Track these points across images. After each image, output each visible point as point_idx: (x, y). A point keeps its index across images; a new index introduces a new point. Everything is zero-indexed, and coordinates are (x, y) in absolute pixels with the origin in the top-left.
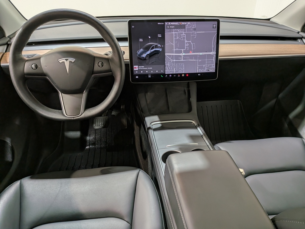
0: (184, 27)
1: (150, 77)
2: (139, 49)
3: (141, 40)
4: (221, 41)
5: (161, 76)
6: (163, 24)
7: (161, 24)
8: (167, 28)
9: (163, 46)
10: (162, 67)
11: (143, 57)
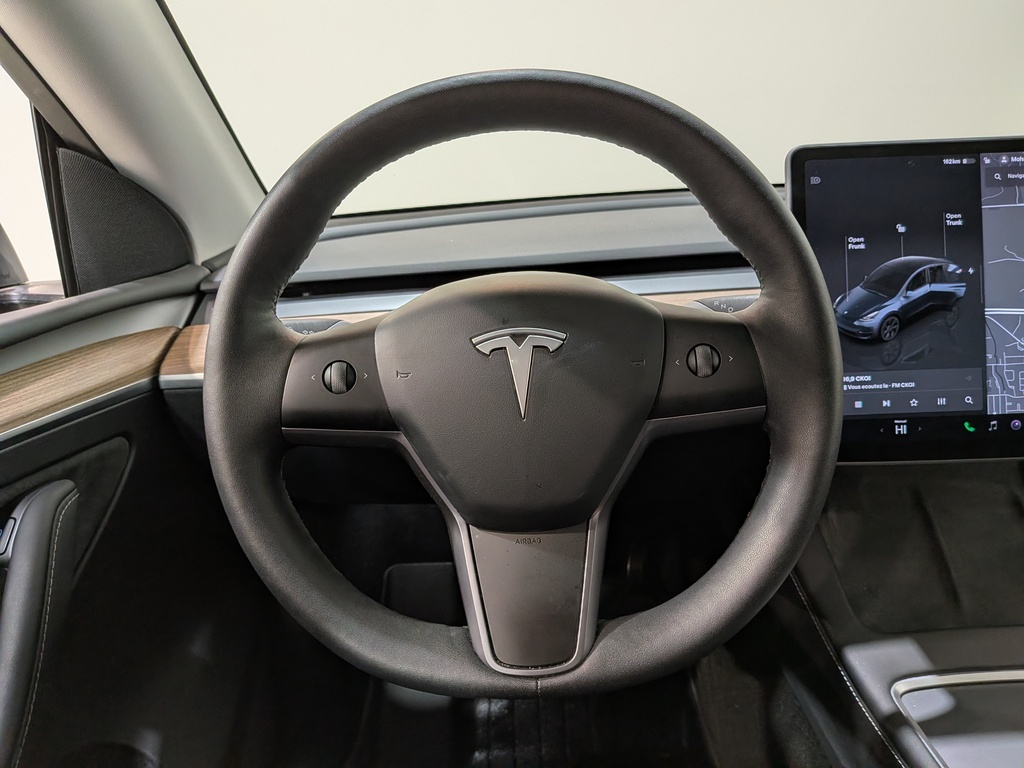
1: (903, 430)
2: (842, 291)
3: (856, 243)
5: (966, 424)
6: (973, 161)
7: (958, 161)
8: (994, 183)
9: (971, 271)
10: (969, 378)
11: (868, 330)
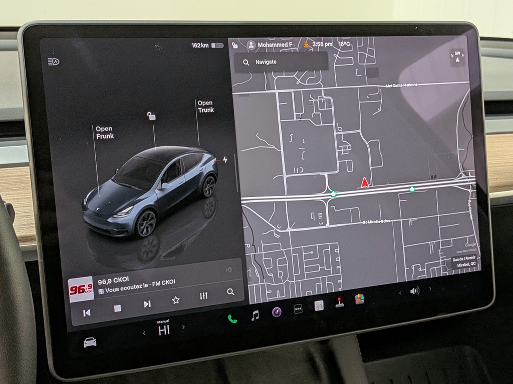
0: (320, 61)
1: (166, 330)
2: (93, 185)
3: (105, 133)
4: (491, 124)
5: (230, 317)
6: (221, 45)
7: (207, 45)
8: (242, 69)
9: (225, 160)
10: (230, 270)
11: (122, 227)
